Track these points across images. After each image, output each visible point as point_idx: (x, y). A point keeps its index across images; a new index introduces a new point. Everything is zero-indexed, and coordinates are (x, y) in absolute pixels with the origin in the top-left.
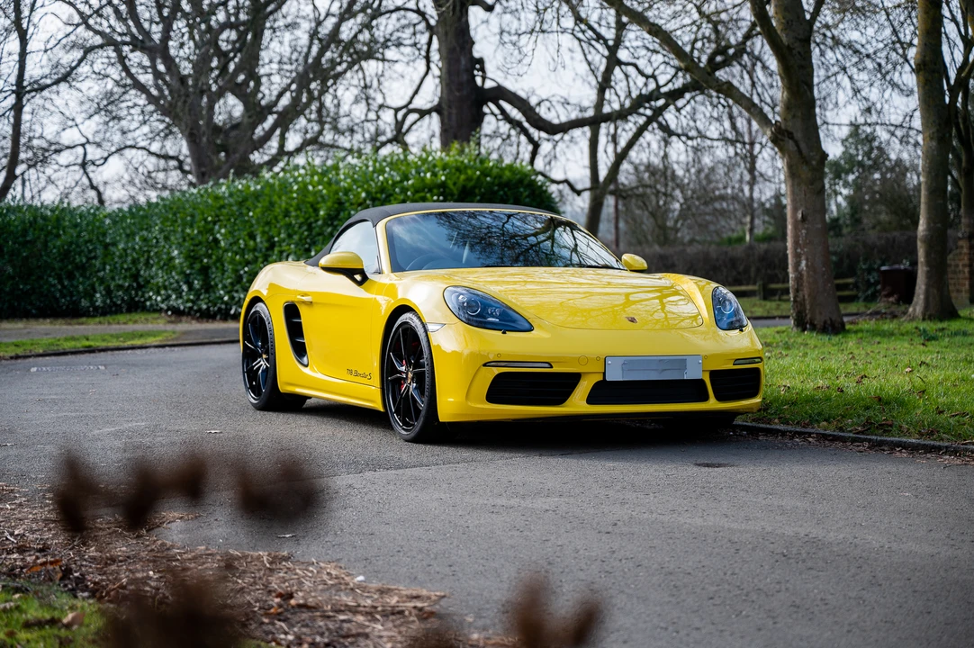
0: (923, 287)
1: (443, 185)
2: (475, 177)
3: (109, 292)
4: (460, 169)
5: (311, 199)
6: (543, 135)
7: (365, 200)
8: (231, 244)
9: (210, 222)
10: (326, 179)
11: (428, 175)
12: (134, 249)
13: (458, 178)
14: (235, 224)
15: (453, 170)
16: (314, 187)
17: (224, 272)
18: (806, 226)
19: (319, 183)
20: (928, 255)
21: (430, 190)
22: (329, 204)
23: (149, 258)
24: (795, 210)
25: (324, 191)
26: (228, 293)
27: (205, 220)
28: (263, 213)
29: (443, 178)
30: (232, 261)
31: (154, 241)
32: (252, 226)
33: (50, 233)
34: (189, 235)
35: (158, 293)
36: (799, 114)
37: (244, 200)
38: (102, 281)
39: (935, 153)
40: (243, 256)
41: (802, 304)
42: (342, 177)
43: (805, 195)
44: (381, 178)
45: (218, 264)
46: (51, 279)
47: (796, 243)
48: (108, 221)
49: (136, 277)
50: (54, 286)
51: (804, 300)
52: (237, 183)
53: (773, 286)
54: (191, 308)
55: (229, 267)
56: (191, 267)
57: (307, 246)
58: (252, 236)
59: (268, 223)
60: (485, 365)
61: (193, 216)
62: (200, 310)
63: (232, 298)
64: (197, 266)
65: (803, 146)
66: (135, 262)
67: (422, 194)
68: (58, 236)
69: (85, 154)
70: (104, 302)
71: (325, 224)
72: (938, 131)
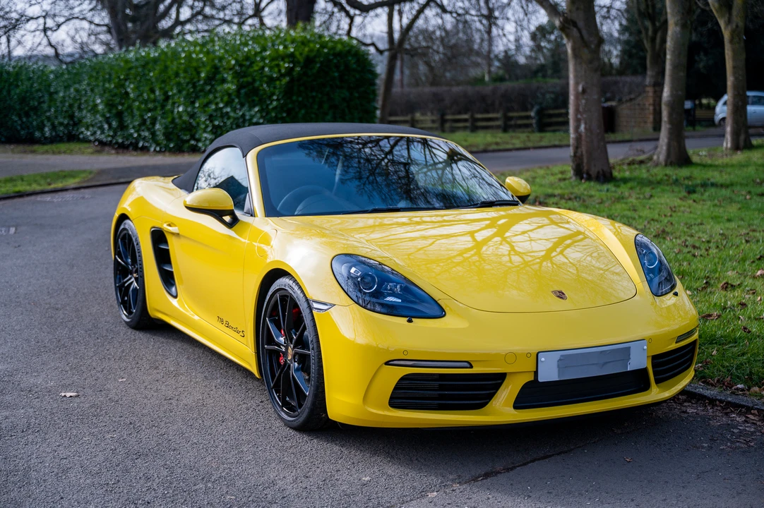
0: (666, 140)
1: (292, 55)
2: (316, 49)
3: (54, 127)
4: (304, 43)
5: (194, 64)
6: (357, 12)
7: (234, 65)
8: (138, 96)
9: (123, 79)
10: (205, 50)
11: (281, 47)
12: (70, 97)
13: (303, 50)
14: (140, 81)
15: (299, 44)
16: (197, 55)
17: (133, 116)
18: (585, 97)
19: (201, 52)
20: (670, 115)
21: (283, 59)
22: (208, 68)
23: (80, 104)
24: (577, 84)
25: (205, 59)
26: (136, 131)
27: (119, 77)
28: (160, 73)
29: (292, 50)
30: (139, 109)
31: (84, 92)
32: (152, 83)
33: (11, 84)
34: (107, 88)
35: (87, 129)
36: (582, 7)
37: (147, 64)
38: (49, 119)
39: (679, 36)
40: (146, 104)
41: (581, 158)
42: (217, 48)
43: (585, 72)
44: (246, 49)
45: (129, 111)
46: (13, 117)
47: (577, 111)
48: (52, 76)
49: (72, 117)
50: (16, 121)
51: (582, 155)
52: (141, 50)
53: (511, 114)
54: (111, 141)
55: (137, 113)
56: (110, 111)
57: (192, 100)
58: (153, 91)
59: (164, 82)
60: (387, 363)
61: (110, 75)
62: (117, 143)
63: (139, 135)
64: (114, 111)
65: (584, 32)
66: (71, 106)
67: (276, 62)
68: (17, 86)
69: (45, 23)
70: (51, 134)
71: (205, 83)
72: (682, 19)
